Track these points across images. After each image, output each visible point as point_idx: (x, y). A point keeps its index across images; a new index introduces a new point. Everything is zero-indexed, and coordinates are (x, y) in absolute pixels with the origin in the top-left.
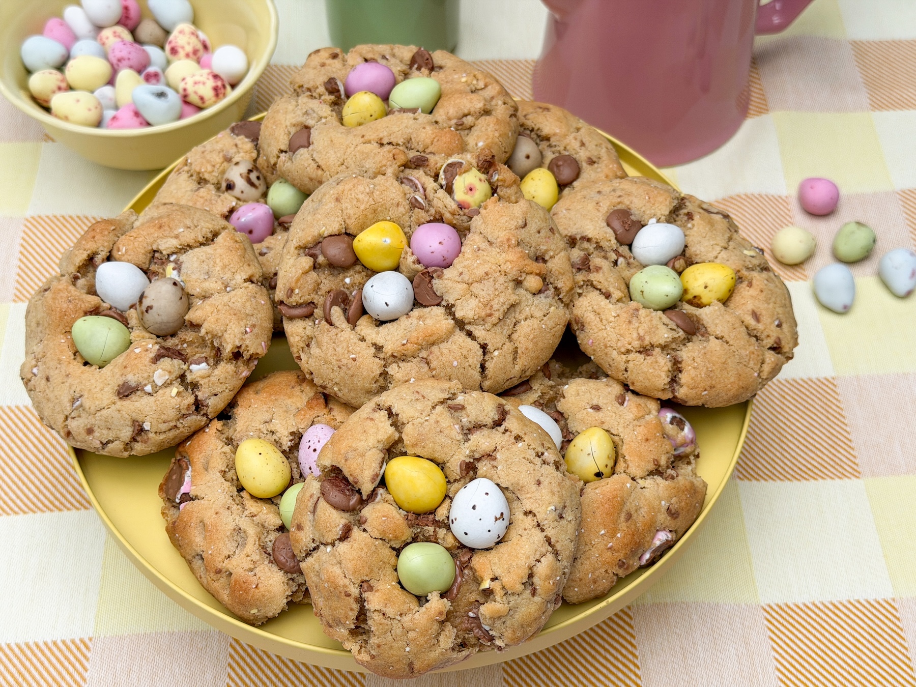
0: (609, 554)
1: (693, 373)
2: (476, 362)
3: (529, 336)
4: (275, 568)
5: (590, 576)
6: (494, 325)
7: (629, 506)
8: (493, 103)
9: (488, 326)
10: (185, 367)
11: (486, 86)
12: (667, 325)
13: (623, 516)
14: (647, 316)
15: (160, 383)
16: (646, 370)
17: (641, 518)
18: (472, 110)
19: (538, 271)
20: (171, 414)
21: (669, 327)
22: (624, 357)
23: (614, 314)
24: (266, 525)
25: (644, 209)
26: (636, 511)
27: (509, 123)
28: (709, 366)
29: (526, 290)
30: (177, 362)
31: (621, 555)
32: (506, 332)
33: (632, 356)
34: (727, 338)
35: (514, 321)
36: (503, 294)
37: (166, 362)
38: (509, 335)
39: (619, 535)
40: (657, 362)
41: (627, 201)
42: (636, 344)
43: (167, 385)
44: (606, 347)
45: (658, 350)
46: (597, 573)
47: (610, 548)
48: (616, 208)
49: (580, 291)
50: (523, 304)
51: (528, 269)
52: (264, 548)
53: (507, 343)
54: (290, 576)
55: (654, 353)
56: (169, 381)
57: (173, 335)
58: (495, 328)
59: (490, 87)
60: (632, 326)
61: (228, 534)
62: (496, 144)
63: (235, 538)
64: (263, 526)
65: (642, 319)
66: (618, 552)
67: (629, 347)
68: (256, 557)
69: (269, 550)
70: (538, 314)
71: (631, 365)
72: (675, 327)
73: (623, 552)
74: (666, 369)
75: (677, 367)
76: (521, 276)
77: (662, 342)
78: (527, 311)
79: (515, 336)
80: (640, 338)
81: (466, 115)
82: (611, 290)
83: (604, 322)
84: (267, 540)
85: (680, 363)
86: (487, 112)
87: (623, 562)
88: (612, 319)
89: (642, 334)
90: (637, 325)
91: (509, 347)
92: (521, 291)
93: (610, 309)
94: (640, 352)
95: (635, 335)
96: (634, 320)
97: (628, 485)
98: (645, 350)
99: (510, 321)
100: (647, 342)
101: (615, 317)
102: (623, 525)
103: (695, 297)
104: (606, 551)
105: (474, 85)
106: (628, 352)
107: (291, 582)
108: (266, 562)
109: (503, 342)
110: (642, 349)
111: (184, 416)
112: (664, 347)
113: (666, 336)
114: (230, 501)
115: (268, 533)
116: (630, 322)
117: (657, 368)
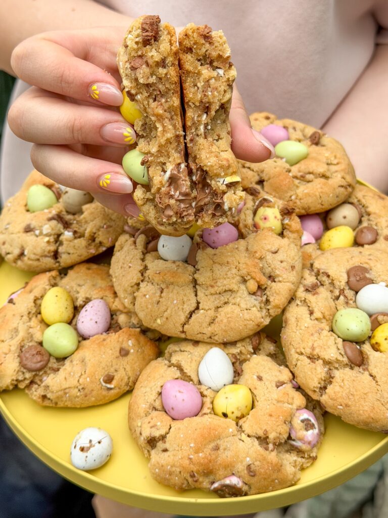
0: (187, 462)
1: (337, 389)
2: (187, 309)
3: (228, 314)
4: (18, 360)
5: (169, 467)
6: (211, 294)
7: (222, 444)
8: (335, 175)
9: (207, 292)
10: (62, 230)
11: (338, 164)
12: (338, 349)
13: (212, 445)
14: (326, 336)
15: (45, 232)
16: (306, 371)
17: (224, 456)
18: (315, 171)
19: (258, 280)
20: (39, 251)
21: (340, 351)
22: (297, 356)
23: (306, 325)
24: (34, 336)
25: (381, 273)
26: (225, 449)
27: (334, 189)
28: (352, 390)
29: (247, 288)
30: (60, 226)
31: (195, 468)
32: (217, 303)
33: (301, 357)
34: (378, 378)
35: (226, 300)
36: (229, 280)
37: (54, 222)
38: (218, 307)
39: (200, 455)
40: (315, 369)
41: (372, 264)
42: (308, 351)
43: (47, 235)
44: (290, 344)
45: (321, 362)
46: (174, 469)
47: (190, 459)
48: (361, 265)
49: (299, 303)
50: (239, 294)
51: (253, 275)
52: (22, 347)
53: (213, 310)
54: (22, 369)
55: (317, 362)
56: (49, 234)
57: (74, 214)
58: (211, 296)
59: (339, 165)
60: (312, 338)
61: (11, 328)
62: (316, 196)
63: (13, 333)
64: (32, 336)
65: (322, 337)
66: (194, 464)
67: (303, 351)
68: (13, 348)
69: (23, 349)
70: (243, 305)
71: (299, 363)
72: (343, 353)
73: (198, 468)
74: (320, 376)
75: (329, 379)
76: (247, 277)
77: (327, 358)
78: (238, 300)
79: (220, 309)
80: (313, 348)
81: (310, 173)
82: (316, 310)
83: (298, 328)
84: (28, 344)
85: (333, 378)
86: (324, 176)
87: (194, 474)
88: (303, 328)
89: (315, 346)
90: (316, 339)
91: (211, 313)
92: (243, 287)
93: (307, 321)
94: (309, 358)
95: (310, 344)
96: (316, 335)
97: (231, 430)
98: (312, 358)
99: (223, 299)
100: (315, 353)
101: (305, 327)
102: (208, 450)
103: (377, 343)
104: (187, 459)
105: (331, 160)
106: (302, 354)
107: (20, 373)
108: (16, 355)
109: (210, 307)
110: (311, 356)
111: (46, 256)
112: (327, 363)
113: (332, 355)
114: (26, 313)
115: (31, 341)
116: (312, 335)
117: (314, 373)
